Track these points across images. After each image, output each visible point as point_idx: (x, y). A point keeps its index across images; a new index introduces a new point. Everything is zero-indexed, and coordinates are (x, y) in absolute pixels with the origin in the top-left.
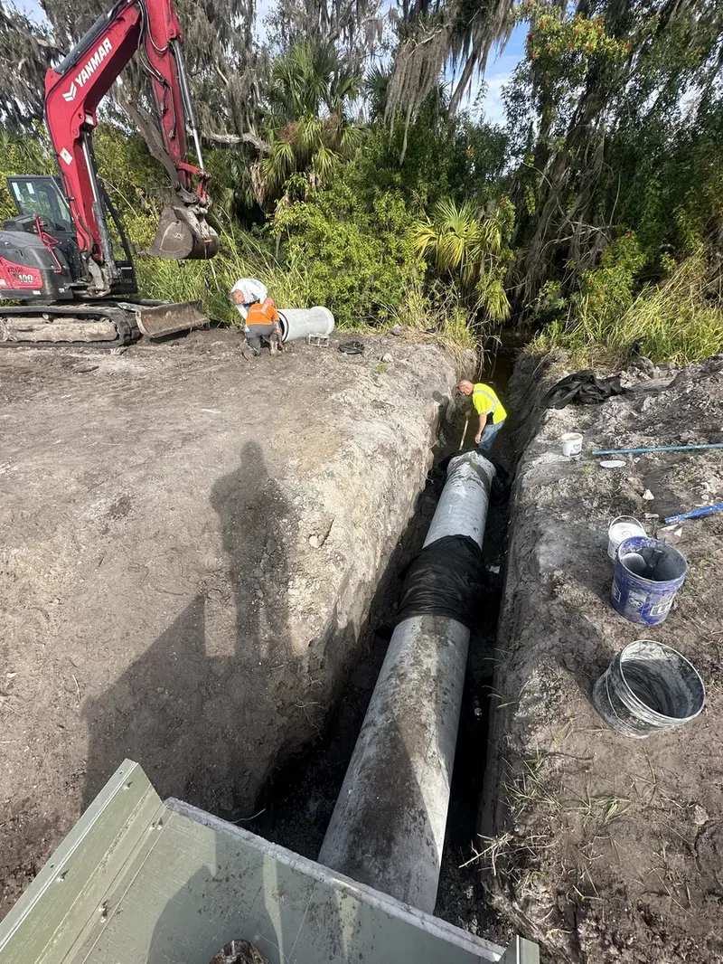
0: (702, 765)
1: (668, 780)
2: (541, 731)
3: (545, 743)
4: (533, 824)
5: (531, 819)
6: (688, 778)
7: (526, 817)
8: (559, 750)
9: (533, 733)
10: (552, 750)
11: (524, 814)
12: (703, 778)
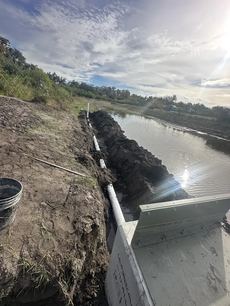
0: (27, 199)
1: (33, 210)
2: (6, 265)
3: (13, 262)
4: (55, 265)
5: (53, 267)
6: (32, 204)
7: (52, 270)
8: (19, 253)
9: (6, 271)
10: (18, 257)
11: (51, 271)
12: (31, 200)
